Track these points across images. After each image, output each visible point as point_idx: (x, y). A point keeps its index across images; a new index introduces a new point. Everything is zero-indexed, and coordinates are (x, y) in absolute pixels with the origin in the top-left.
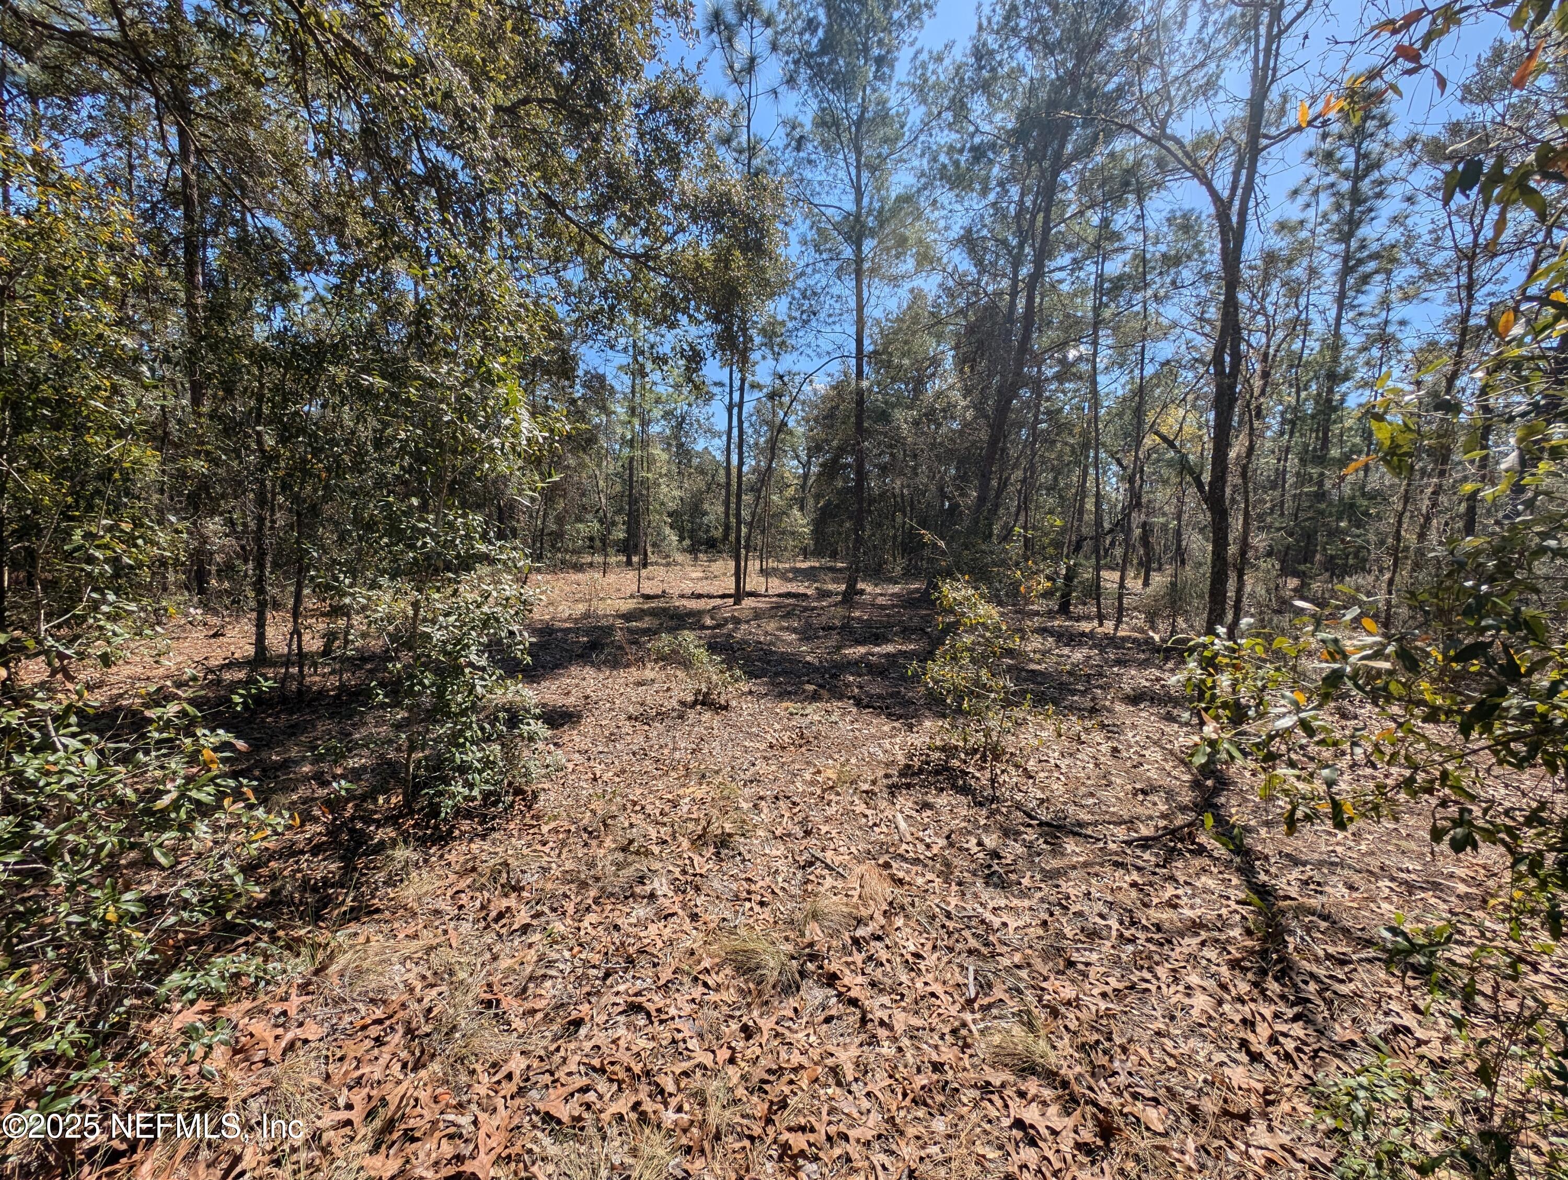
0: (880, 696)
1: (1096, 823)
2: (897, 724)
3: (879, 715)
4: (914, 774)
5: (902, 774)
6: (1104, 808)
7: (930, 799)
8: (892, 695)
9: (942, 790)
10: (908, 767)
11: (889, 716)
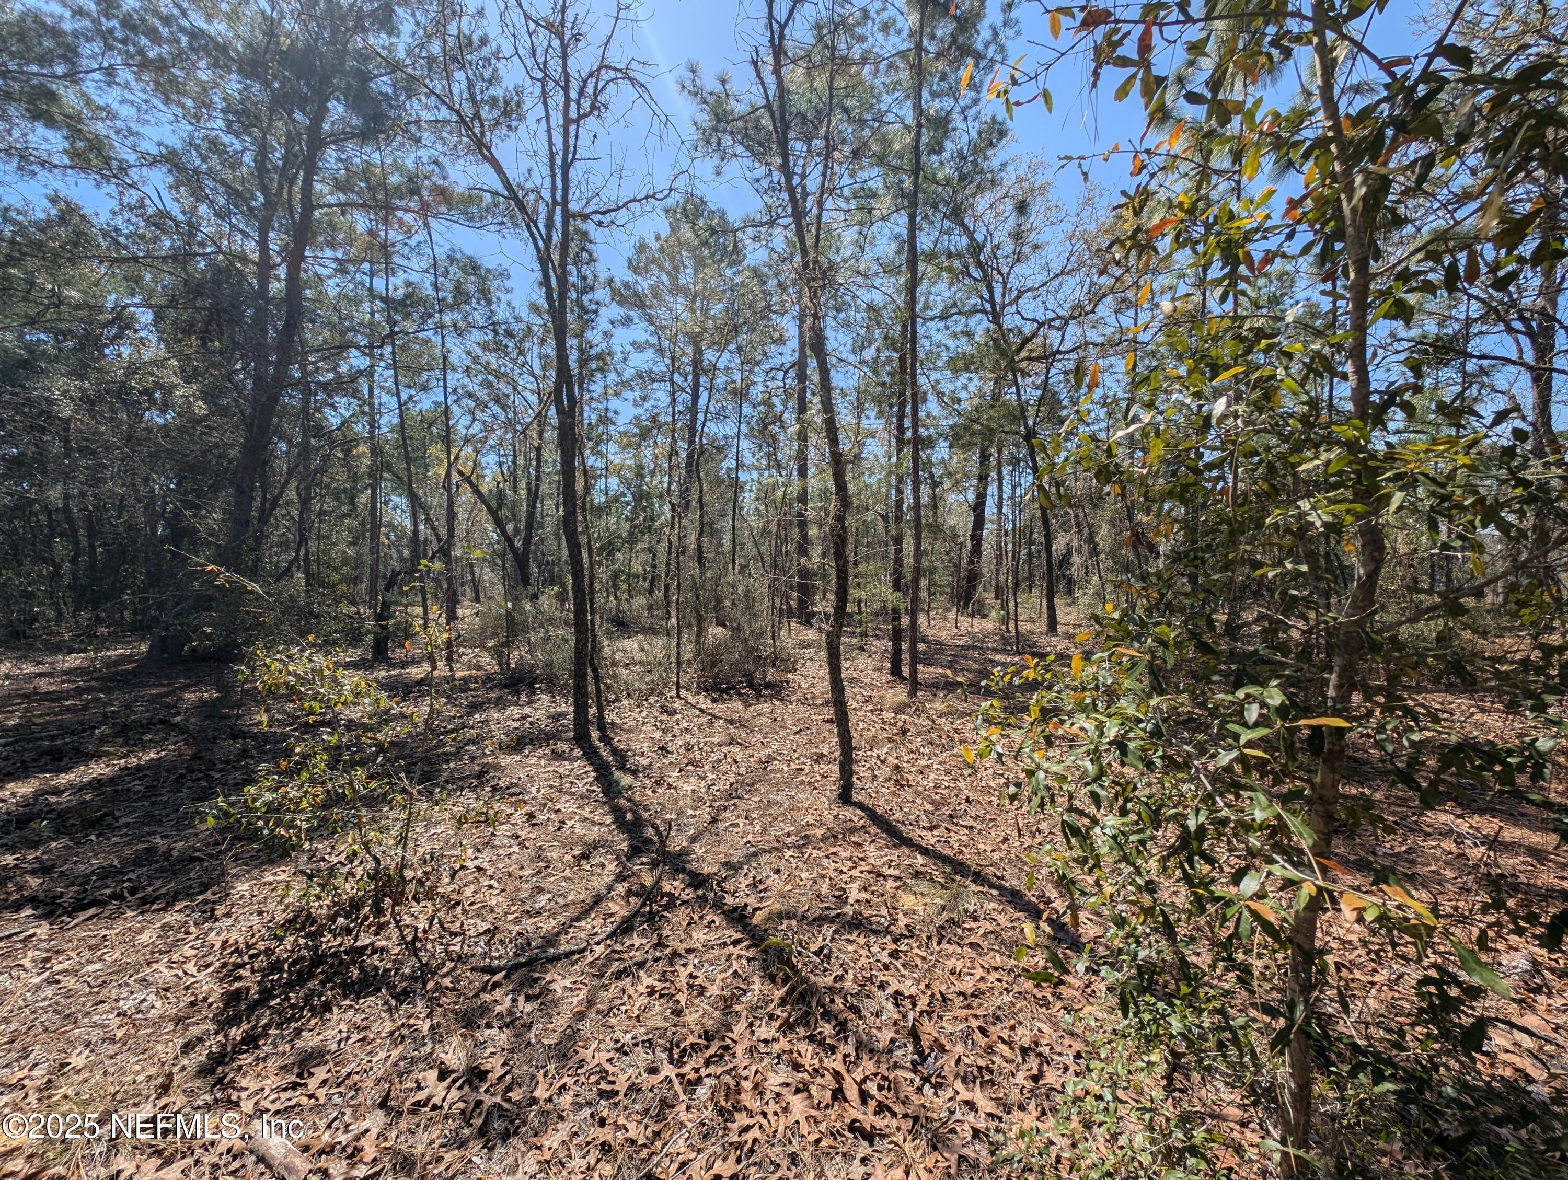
0: (106, 873)
1: (564, 929)
2: (171, 918)
3: (117, 914)
4: (253, 1006)
5: (224, 1023)
6: (561, 901)
7: (309, 1040)
8: (136, 862)
9: (327, 1007)
10: (233, 998)
11: (143, 906)
